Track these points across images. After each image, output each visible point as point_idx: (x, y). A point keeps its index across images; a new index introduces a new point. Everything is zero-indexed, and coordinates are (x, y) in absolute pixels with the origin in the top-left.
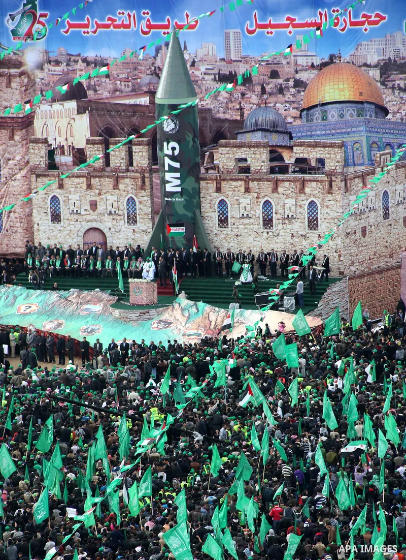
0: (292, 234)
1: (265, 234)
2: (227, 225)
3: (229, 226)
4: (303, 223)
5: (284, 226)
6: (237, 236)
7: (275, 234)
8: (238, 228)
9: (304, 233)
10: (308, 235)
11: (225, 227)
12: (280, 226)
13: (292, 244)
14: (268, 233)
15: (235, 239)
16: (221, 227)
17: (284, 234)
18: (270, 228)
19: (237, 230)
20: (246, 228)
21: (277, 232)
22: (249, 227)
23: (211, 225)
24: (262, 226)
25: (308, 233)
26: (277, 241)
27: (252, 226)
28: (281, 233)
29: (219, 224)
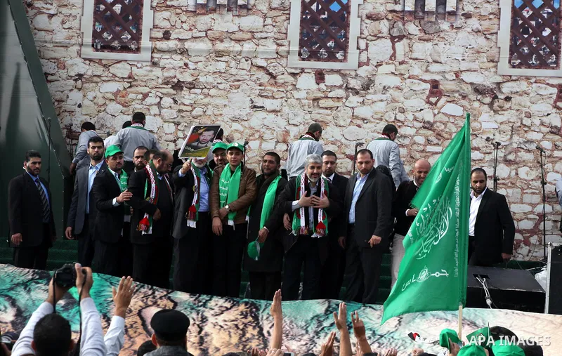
0: (435, 85)
1: (307, 82)
2: (137, 37)
3: (145, 42)
4: (486, 34)
5: (401, 46)
6: (178, 86)
7: (355, 84)
8: (184, 52)
9: (486, 79)
10: (507, 88)
11: (125, 48)
12: (381, 49)
13: (428, 126)
14: (320, 76)
15: (167, 101)
16: (107, 47)
17: (396, 81)
18: (332, 57)
19: (178, 60)
20: (219, 54)
21: (363, 71)
22: (237, 47)
23: (60, 36)
24: (295, 47)
25: (510, 79)
26: (363, 111)
27: (248, 47)
28: (384, 77)
29: (96, 35)
